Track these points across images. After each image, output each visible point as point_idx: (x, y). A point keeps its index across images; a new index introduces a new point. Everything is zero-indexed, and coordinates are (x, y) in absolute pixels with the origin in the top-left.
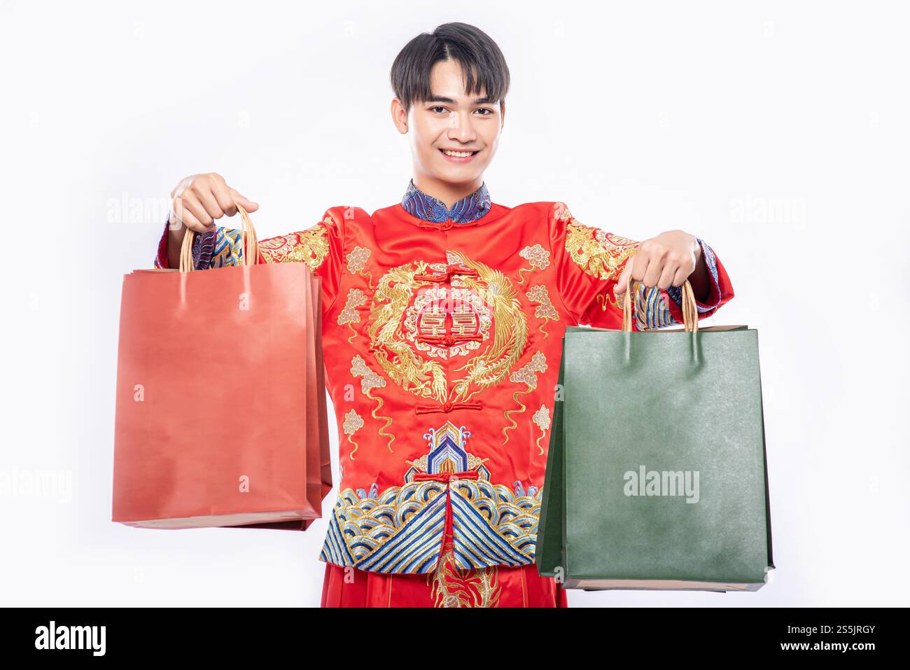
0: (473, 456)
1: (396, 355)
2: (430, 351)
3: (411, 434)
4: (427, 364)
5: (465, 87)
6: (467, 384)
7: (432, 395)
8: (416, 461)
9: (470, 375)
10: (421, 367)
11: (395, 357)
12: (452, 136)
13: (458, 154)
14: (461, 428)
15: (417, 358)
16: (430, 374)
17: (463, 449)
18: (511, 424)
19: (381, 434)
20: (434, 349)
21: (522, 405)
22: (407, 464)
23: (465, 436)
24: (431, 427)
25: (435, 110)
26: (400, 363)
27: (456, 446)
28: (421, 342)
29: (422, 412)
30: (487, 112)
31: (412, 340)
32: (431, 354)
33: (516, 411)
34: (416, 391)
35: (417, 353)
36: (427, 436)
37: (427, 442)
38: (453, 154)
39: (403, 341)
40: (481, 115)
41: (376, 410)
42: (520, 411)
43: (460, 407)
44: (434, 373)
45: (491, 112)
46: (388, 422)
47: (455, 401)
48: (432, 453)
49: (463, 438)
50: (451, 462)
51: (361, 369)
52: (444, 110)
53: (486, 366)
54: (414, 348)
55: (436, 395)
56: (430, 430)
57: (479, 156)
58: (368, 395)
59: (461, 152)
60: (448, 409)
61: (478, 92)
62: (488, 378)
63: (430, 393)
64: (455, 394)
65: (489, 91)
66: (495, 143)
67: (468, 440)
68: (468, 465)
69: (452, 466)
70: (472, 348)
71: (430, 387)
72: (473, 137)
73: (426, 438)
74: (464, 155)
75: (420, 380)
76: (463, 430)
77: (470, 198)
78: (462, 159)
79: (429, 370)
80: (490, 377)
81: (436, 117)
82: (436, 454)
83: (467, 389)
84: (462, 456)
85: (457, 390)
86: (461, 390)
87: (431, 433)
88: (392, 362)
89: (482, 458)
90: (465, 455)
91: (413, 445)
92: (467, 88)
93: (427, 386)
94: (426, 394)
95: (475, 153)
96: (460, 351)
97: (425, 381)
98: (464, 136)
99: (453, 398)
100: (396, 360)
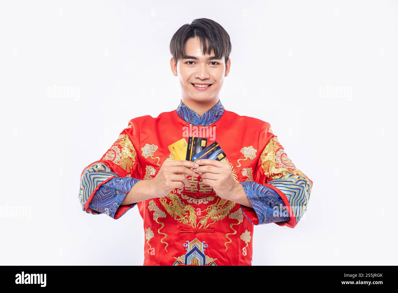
0: (209, 258)
1: (171, 201)
2: (189, 199)
3: (177, 243)
4: (186, 207)
5: (202, 51)
6: (207, 219)
7: (188, 223)
8: (179, 257)
9: (208, 214)
10: (184, 208)
11: (171, 202)
12: (197, 76)
13: (200, 86)
14: (203, 243)
15: (182, 203)
16: (188, 212)
17: (204, 254)
18: (229, 241)
19: (162, 242)
20: (191, 199)
21: (234, 230)
22: (174, 259)
23: (205, 247)
24: (187, 240)
25: (188, 63)
26: (173, 205)
27: (200, 251)
28: (184, 195)
29: (183, 232)
30: (216, 64)
31: (180, 193)
32: (189, 202)
33: (231, 234)
34: (180, 221)
35: (182, 200)
36: (185, 245)
37: (185, 248)
38: (198, 86)
39: (175, 194)
40: (213, 65)
41: (160, 229)
42: (234, 234)
43: (202, 231)
44: (190, 211)
45: (218, 64)
46: (165, 236)
47: (200, 228)
48: (188, 254)
49: (204, 248)
50: (197, 260)
51: (153, 207)
52: (193, 63)
53: (217, 210)
54: (180, 197)
55: (190, 223)
56: (187, 242)
57: (212, 87)
58: (157, 221)
59: (202, 85)
60: (196, 232)
61: (209, 53)
62: (218, 216)
63: (188, 222)
64: (200, 224)
65: (216, 53)
66: (221, 80)
67: (206, 248)
68: (206, 261)
69: (197, 262)
70: (210, 200)
71: (188, 219)
72: (208, 77)
73: (185, 246)
74: (203, 86)
75: (182, 214)
76: (204, 244)
77: (209, 112)
78: (203, 88)
79: (188, 210)
80: (219, 216)
81: (189, 67)
82: (190, 254)
83: (206, 222)
84: (203, 257)
85: (201, 223)
86: (203, 222)
87: (187, 243)
88: (169, 204)
89: (214, 258)
90: (205, 256)
91: (177, 249)
92: (203, 51)
93: (186, 218)
94: (186, 222)
95: (210, 85)
96: (204, 201)
97: (185, 215)
98: (202, 76)
99: (199, 226)
100: (171, 203)
